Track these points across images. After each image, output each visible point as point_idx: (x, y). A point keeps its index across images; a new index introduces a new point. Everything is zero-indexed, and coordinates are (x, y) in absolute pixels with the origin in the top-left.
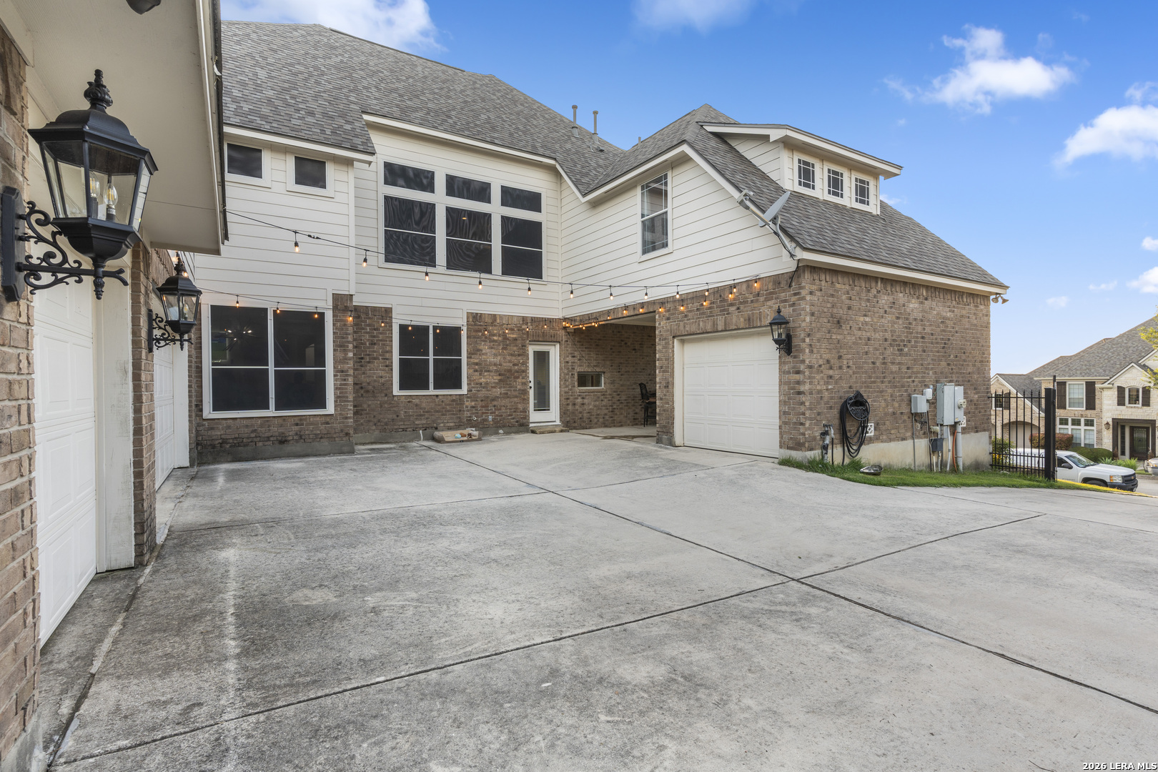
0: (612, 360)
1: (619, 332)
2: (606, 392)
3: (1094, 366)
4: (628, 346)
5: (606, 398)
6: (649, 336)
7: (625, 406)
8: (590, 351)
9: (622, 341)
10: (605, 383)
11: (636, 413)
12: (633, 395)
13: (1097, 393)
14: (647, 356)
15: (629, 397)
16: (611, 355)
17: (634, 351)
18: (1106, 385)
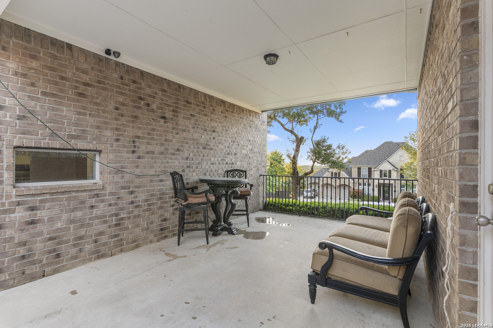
0: (117, 129)
1: (134, 82)
2: (104, 188)
3: (370, 161)
4: (153, 111)
5: (103, 201)
6: (188, 102)
7: (144, 211)
8: (60, 104)
9: (141, 98)
10: (101, 173)
11: (165, 220)
12: (159, 190)
13: (372, 173)
14: (184, 131)
15: (152, 195)
16: (117, 119)
17: (162, 121)
18: (376, 169)
